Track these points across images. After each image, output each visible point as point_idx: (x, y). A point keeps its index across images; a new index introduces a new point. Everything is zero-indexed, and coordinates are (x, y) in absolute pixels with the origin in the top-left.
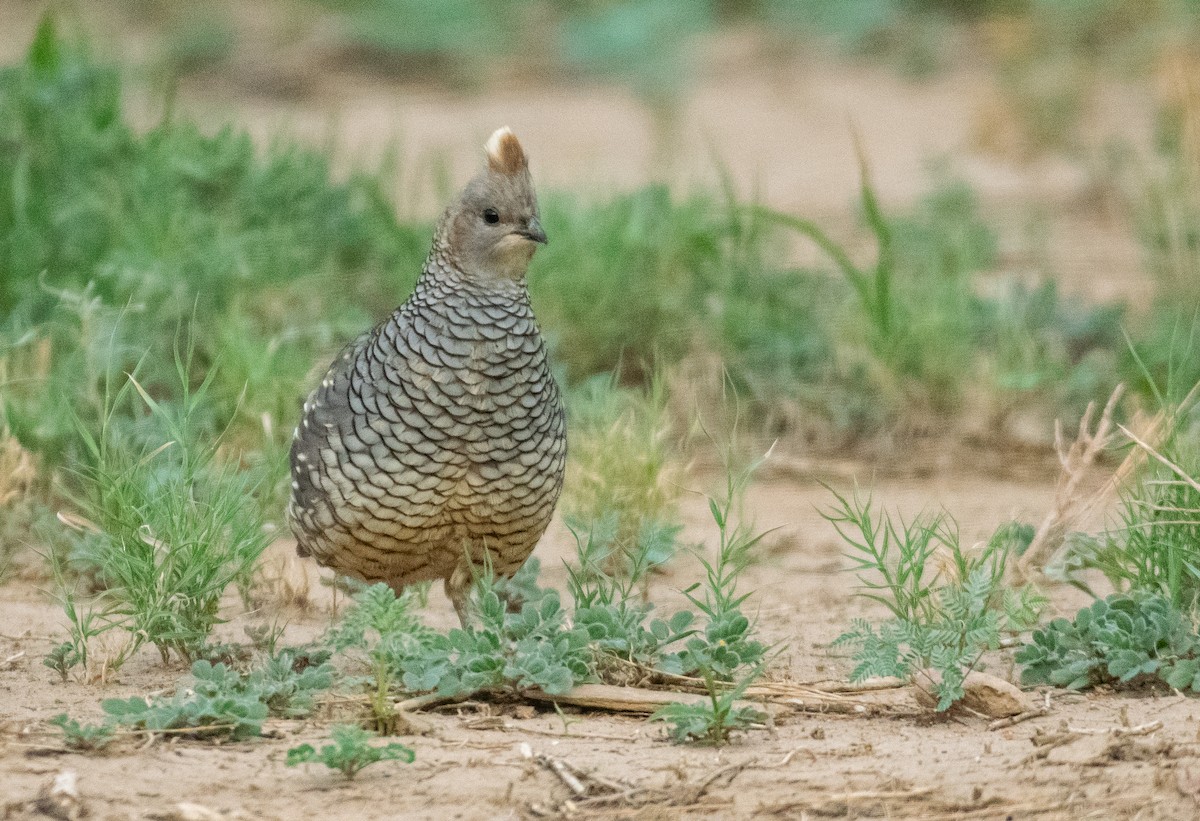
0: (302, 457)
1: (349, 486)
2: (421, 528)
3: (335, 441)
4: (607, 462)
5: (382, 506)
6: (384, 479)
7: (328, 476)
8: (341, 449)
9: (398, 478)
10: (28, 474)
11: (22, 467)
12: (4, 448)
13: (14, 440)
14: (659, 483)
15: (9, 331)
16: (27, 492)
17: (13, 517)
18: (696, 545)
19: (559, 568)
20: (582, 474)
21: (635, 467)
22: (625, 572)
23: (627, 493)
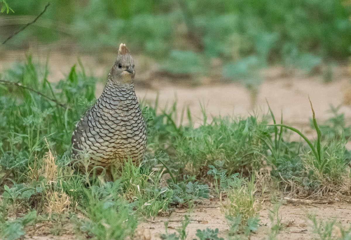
0: (75, 140)
1: (88, 147)
2: (108, 159)
3: (84, 134)
4: (238, 200)
5: (97, 152)
6: (98, 145)
7: (82, 144)
8: (86, 136)
9: (102, 144)
10: (69, 203)
11: (67, 201)
12: (61, 196)
13: (65, 193)
14: (254, 207)
15: (63, 160)
16: (68, 209)
17: (64, 216)
18: (265, 224)
19: (224, 231)
20: (231, 204)
21: (247, 202)
22: (243, 233)
23: (244, 210)
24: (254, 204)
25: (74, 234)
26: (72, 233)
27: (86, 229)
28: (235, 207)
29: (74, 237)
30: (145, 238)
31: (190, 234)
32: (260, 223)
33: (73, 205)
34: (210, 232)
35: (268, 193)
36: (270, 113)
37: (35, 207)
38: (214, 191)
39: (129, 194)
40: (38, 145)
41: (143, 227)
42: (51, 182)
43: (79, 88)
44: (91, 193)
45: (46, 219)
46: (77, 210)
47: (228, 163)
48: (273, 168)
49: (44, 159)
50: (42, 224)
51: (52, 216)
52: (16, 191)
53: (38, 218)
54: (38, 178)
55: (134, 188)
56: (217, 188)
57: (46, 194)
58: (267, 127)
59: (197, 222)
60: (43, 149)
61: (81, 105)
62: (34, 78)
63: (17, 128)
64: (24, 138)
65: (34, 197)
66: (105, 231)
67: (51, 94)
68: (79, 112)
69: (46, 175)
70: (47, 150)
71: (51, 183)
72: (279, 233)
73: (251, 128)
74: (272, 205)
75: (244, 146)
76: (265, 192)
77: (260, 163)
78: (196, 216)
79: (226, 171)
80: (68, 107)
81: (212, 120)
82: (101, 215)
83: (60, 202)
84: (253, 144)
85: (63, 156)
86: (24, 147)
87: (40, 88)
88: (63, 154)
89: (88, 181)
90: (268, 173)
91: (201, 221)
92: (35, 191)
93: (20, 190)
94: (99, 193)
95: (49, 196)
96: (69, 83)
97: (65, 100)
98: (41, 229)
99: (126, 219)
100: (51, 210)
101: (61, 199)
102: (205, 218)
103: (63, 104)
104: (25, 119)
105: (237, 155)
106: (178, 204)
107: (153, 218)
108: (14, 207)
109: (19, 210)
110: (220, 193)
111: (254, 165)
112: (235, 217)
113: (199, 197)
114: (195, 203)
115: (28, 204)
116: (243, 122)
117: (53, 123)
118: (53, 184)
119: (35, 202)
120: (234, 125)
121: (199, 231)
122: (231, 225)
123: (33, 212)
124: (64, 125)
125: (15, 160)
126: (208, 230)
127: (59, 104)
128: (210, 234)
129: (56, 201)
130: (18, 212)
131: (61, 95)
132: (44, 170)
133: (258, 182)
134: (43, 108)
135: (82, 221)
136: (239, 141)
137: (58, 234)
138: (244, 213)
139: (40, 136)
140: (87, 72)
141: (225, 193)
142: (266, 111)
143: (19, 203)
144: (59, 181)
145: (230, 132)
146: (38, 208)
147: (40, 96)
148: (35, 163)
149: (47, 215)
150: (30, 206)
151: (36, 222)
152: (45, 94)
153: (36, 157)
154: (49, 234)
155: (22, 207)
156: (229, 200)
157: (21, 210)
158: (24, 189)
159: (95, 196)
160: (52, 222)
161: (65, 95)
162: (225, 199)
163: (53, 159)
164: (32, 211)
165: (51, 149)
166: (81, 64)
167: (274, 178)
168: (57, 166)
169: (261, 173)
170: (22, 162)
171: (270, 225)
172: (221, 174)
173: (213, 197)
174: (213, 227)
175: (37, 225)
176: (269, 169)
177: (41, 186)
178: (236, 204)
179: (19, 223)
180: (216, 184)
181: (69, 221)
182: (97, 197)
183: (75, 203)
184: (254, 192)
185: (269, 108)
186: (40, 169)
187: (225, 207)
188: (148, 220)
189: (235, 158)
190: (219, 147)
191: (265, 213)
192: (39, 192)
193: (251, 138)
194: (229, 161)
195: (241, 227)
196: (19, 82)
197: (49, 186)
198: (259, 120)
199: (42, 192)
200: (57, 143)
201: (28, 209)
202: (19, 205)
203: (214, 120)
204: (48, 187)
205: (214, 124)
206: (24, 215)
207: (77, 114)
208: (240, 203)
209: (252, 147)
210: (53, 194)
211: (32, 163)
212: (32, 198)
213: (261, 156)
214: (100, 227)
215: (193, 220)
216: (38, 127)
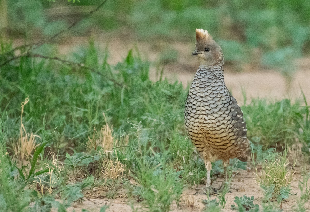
2: (198, 134)
4: (272, 172)
10: (122, 171)
11: (121, 169)
12: (116, 164)
13: (119, 161)
14: (286, 178)
15: (119, 133)
16: (122, 175)
17: (118, 181)
18: (295, 194)
19: (259, 199)
20: (266, 175)
21: (280, 173)
22: (276, 201)
23: (277, 180)
24: (286, 176)
26: (125, 197)
27: (137, 193)
28: (269, 178)
29: (127, 200)
30: (189, 202)
31: (228, 201)
32: (290, 192)
33: (126, 173)
34: (247, 199)
35: (299, 166)
36: (302, 97)
37: (93, 173)
38: (251, 164)
39: (176, 164)
40: (97, 119)
41: (187, 193)
42: (107, 151)
43: (134, 70)
44: (142, 162)
45: (103, 184)
46: (129, 177)
47: (264, 139)
48: (304, 144)
49: (101, 131)
50: (99, 188)
51: (108, 182)
52: (77, 158)
53: (95, 183)
54: (96, 148)
55: (180, 158)
56: (254, 161)
57: (102, 162)
58: (300, 109)
59: (236, 190)
60: (101, 122)
61: (136, 84)
62: (95, 60)
63: (79, 103)
64: (85, 112)
65: (92, 164)
66: (154, 196)
67: (110, 74)
68: (134, 91)
69: (103, 146)
70: (105, 124)
71: (107, 153)
72: (307, 202)
73: (285, 109)
74: (302, 177)
75: (279, 125)
76: (296, 166)
77: (292, 140)
78: (235, 185)
79: (262, 146)
80: (124, 86)
81: (251, 101)
82: (151, 182)
83: (115, 169)
84: (287, 123)
85: (119, 129)
86: (85, 120)
87: (100, 69)
88: (119, 128)
89: (140, 151)
90: (299, 149)
91: (239, 190)
92: (93, 158)
93: (79, 158)
94: (149, 162)
95: (105, 164)
96: (126, 65)
97: (122, 80)
98: (97, 192)
99: (173, 186)
100: (106, 176)
101: (116, 166)
102: (242, 187)
103: (120, 83)
104: (86, 95)
105: (273, 132)
106: (219, 174)
107: (196, 185)
108: (74, 173)
109: (78, 175)
110: (256, 165)
111: (287, 142)
112: (269, 187)
113: (239, 169)
114: (234, 173)
115: (86, 170)
116: (279, 104)
117: (111, 100)
118: (109, 154)
119: (93, 169)
120: (270, 106)
121: (237, 198)
122: (265, 193)
123: (91, 177)
124: (120, 102)
125: (76, 131)
126: (245, 197)
127: (116, 84)
128: (247, 201)
129: (111, 168)
130: (77, 178)
131: (119, 76)
132: (102, 141)
133: (291, 157)
134: (102, 86)
135: (134, 186)
136: (274, 120)
137: (112, 198)
138: (277, 183)
139: (98, 111)
140: (143, 57)
141: (261, 165)
142: (299, 95)
143: (79, 170)
144: (115, 151)
145: (266, 112)
146: (95, 174)
147: (100, 76)
148: (94, 134)
149: (103, 181)
150: (88, 172)
151: (94, 186)
152: (105, 74)
153: (94, 129)
154: (104, 197)
155: (82, 173)
156: (264, 172)
157: (80, 175)
158: (83, 156)
159: (146, 165)
160: (107, 187)
161: (122, 75)
162: (260, 170)
163: (110, 131)
164: (89, 176)
165: (108, 123)
166: (137, 49)
167: (305, 153)
168: (113, 138)
169: (293, 149)
170: (83, 133)
171: (299, 194)
172: (258, 149)
173: (250, 169)
174: (249, 194)
175: (94, 189)
176: (300, 145)
177: (98, 155)
178: (270, 175)
179: (78, 186)
180: (253, 157)
181: (122, 186)
182: (147, 165)
183: (128, 170)
184: (286, 165)
185: (302, 92)
186: (98, 140)
187: (260, 177)
188: (192, 187)
189: (270, 135)
190: (256, 125)
191: (296, 184)
192: (96, 160)
193: (285, 118)
194: (265, 137)
195: (274, 195)
196: (81, 63)
197: (106, 155)
198: (293, 102)
199: (99, 160)
200: (114, 118)
201: (87, 175)
202: (78, 171)
203: (253, 101)
204: (104, 156)
205: (252, 105)
206: (83, 180)
207: (132, 93)
208: (274, 174)
209: (286, 125)
210: (109, 162)
211: (91, 135)
212: (90, 165)
213: (294, 134)
214: (150, 192)
215: (231, 189)
216: (98, 102)
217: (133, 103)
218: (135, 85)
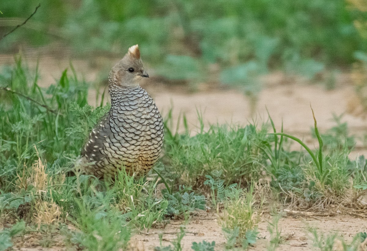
1: (114, 152)
2: (133, 162)
3: (108, 140)
4: (236, 212)
6: (124, 149)
8: (110, 142)
9: (128, 148)
10: (59, 214)
11: (57, 212)
12: (51, 206)
13: (55, 203)
14: (252, 219)
15: (53, 169)
16: (58, 219)
17: (54, 227)
18: (263, 237)
19: (221, 244)
20: (228, 216)
21: (245, 214)
22: (241, 246)
23: (242, 222)
24: (253, 217)
25: (64, 246)
26: (62, 244)
27: (76, 241)
28: (233, 219)
29: (64, 249)
30: (138, 250)
31: (185, 247)
32: (258, 235)
33: (63, 216)
34: (207, 245)
35: (268, 204)
36: (269, 121)
37: (24, 218)
38: (211, 202)
39: (122, 205)
40: (27, 153)
41: (136, 239)
42: (40, 191)
43: (71, 94)
44: (82, 204)
45: (35, 231)
46: (67, 221)
47: (225, 173)
48: (273, 179)
49: (33, 167)
50: (31, 235)
51: (41, 227)
52: (4, 200)
53: (26, 229)
54: (26, 187)
55: (127, 198)
56: (214, 199)
57: (35, 204)
58: (267, 136)
59: (193, 235)
60: (33, 156)
61: (73, 111)
62: (24, 83)
63: (5, 135)
64: (12, 145)
65: (22, 206)
66: (97, 243)
67: (41, 99)
68: (71, 119)
69: (35, 184)
70: (37, 158)
71: (40, 193)
72: (278, 246)
73: (250, 137)
74: (271, 217)
75: (243, 155)
76: (264, 204)
77: (259, 173)
78: (192, 228)
79: (224, 181)
80: (59, 113)
81: (209, 129)
82: (92, 227)
83: (50, 212)
84: (252, 154)
85: (53, 165)
86: (13, 155)
87: (30, 93)
88: (53, 163)
89: (79, 190)
90: (267, 184)
91: (197, 234)
92: (24, 200)
93: (7, 200)
94: (91, 203)
95: (38, 207)
96: (59, 88)
97: (56, 106)
98: (29, 240)
99: (119, 231)
100: (40, 221)
101: (51, 209)
102: (201, 230)
103: (54, 110)
104: (14, 125)
105: (235, 165)
106: (173, 216)
107: (146, 229)
108: (2, 217)
109: (6, 220)
110: (217, 204)
111: (253, 176)
112: (232, 230)
113: (196, 209)
114: (191, 214)
115: (16, 214)
116: (242, 131)
117: (44, 129)
118: (42, 194)
119: (24, 212)
120: (233, 133)
121: (195, 243)
122: (228, 237)
123: (21, 223)
124: (55, 132)
125: (3, 168)
126: (204, 243)
127: (49, 110)
128: (207, 247)
129: (45, 211)
130: (6, 223)
131: (52, 101)
132: (33, 179)
133: (257, 193)
134: (33, 114)
135: (73, 232)
136: (237, 150)
137: (48, 246)
138: (242, 225)
139: (29, 143)
140: (79, 77)
141: (222, 204)
142: (266, 119)
143: (7, 214)
144: (49, 191)
145: (228, 141)
146: (27, 219)
147: (30, 101)
148: (24, 171)
149: (36, 226)
150: (18, 216)
151: (25, 233)
152: (35, 100)
153: (25, 165)
154: (37, 245)
155: (10, 218)
156: (226, 211)
157: (9, 220)
158: (12, 198)
159: (86, 206)
160: (41, 233)
161: (56, 101)
162: (222, 210)
163: (43, 167)
164: (20, 221)
165: (40, 157)
166: (73, 69)
167: (274, 188)
168: (47, 175)
169: (260, 184)
170: (11, 170)
171: (269, 237)
172: (218, 185)
173: (209, 208)
174: (209, 239)
175: (26, 237)
176: (269, 180)
177: (29, 195)
178: (234, 216)
179: (7, 234)
180: (213, 195)
181: (59, 232)
182: (88, 207)
183: (65, 214)
184: (252, 204)
185: (269, 117)
186: (29, 177)
187: (222, 219)
188: (141, 232)
189: (233, 168)
190: (216, 157)
191: (265, 226)
192: (27, 201)
193: (249, 147)
194: (226, 171)
195: (238, 240)
196: (7, 86)
197: (38, 196)
198: (258, 129)
199: (31, 201)
200: (47, 151)
201: (17, 220)
202: (6, 215)
203: (212, 128)
204: (37, 197)
205: (211, 132)
206: (12, 225)
207: (69, 121)
208: (238, 215)
209: (251, 156)
210: (42, 204)
211: (21, 171)
212: (20, 208)
213: (260, 166)
214: (91, 238)
215: (188, 233)
216: (28, 133)
217: (70, 133)
218: (71, 112)
